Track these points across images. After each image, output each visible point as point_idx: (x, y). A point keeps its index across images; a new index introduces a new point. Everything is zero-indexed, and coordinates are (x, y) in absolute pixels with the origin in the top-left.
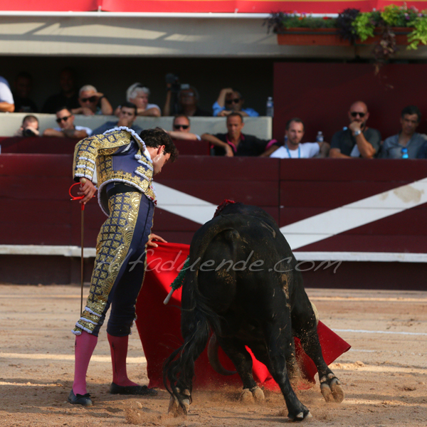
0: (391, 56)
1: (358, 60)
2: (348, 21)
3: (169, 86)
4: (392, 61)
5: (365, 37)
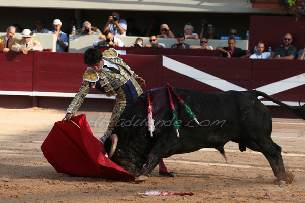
0: (303, 13)
1: (288, 15)
3: (203, 25)
5: (291, 5)
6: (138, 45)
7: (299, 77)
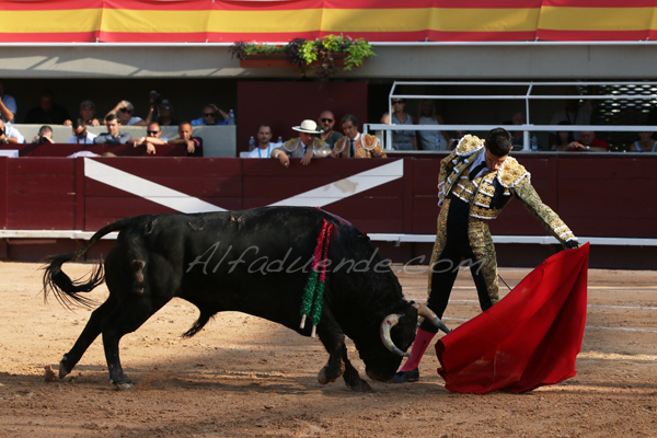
0: (332, 76)
2: (296, 47)
3: (152, 101)
4: (332, 80)
5: (310, 61)
6: (45, 139)
7: (327, 189)
